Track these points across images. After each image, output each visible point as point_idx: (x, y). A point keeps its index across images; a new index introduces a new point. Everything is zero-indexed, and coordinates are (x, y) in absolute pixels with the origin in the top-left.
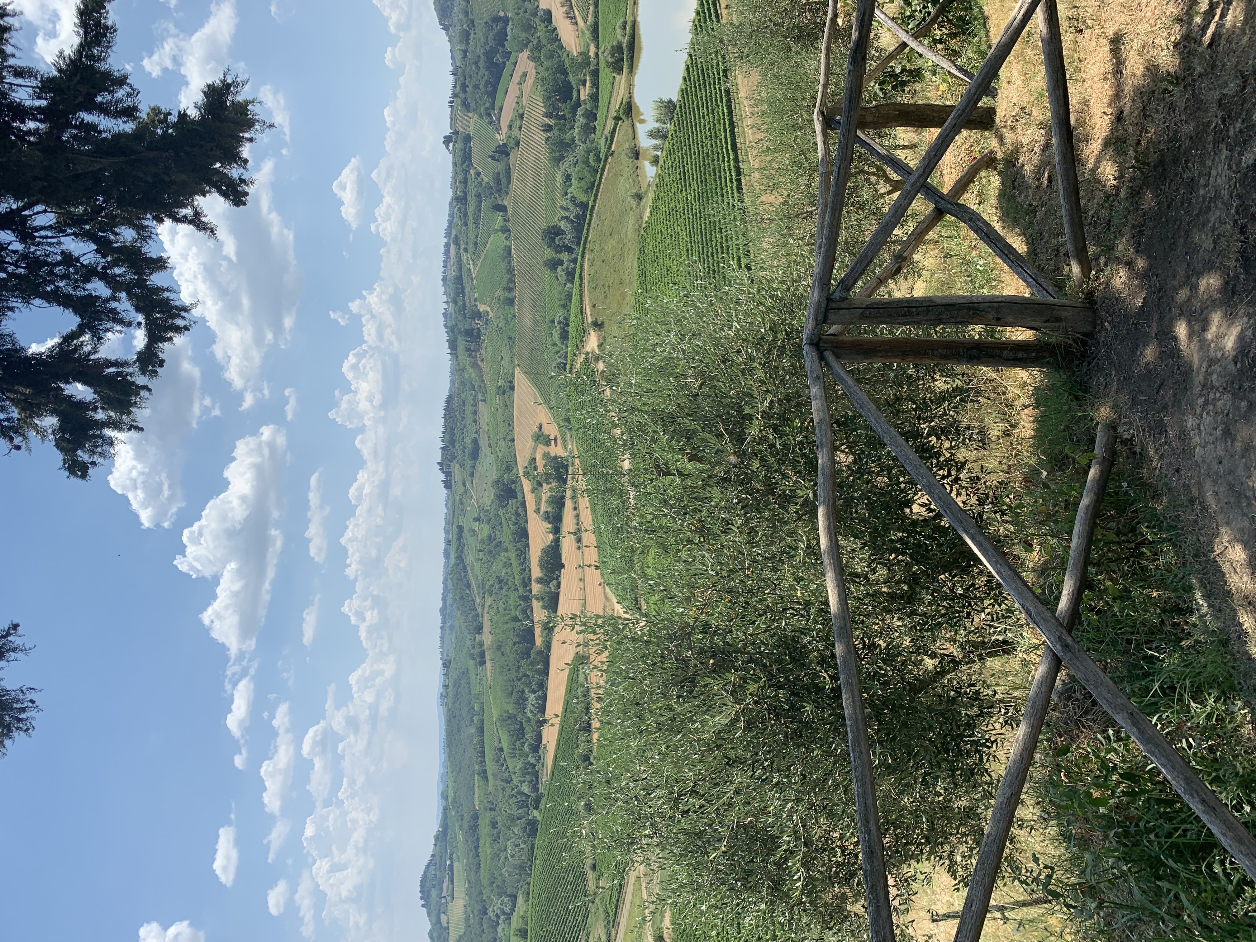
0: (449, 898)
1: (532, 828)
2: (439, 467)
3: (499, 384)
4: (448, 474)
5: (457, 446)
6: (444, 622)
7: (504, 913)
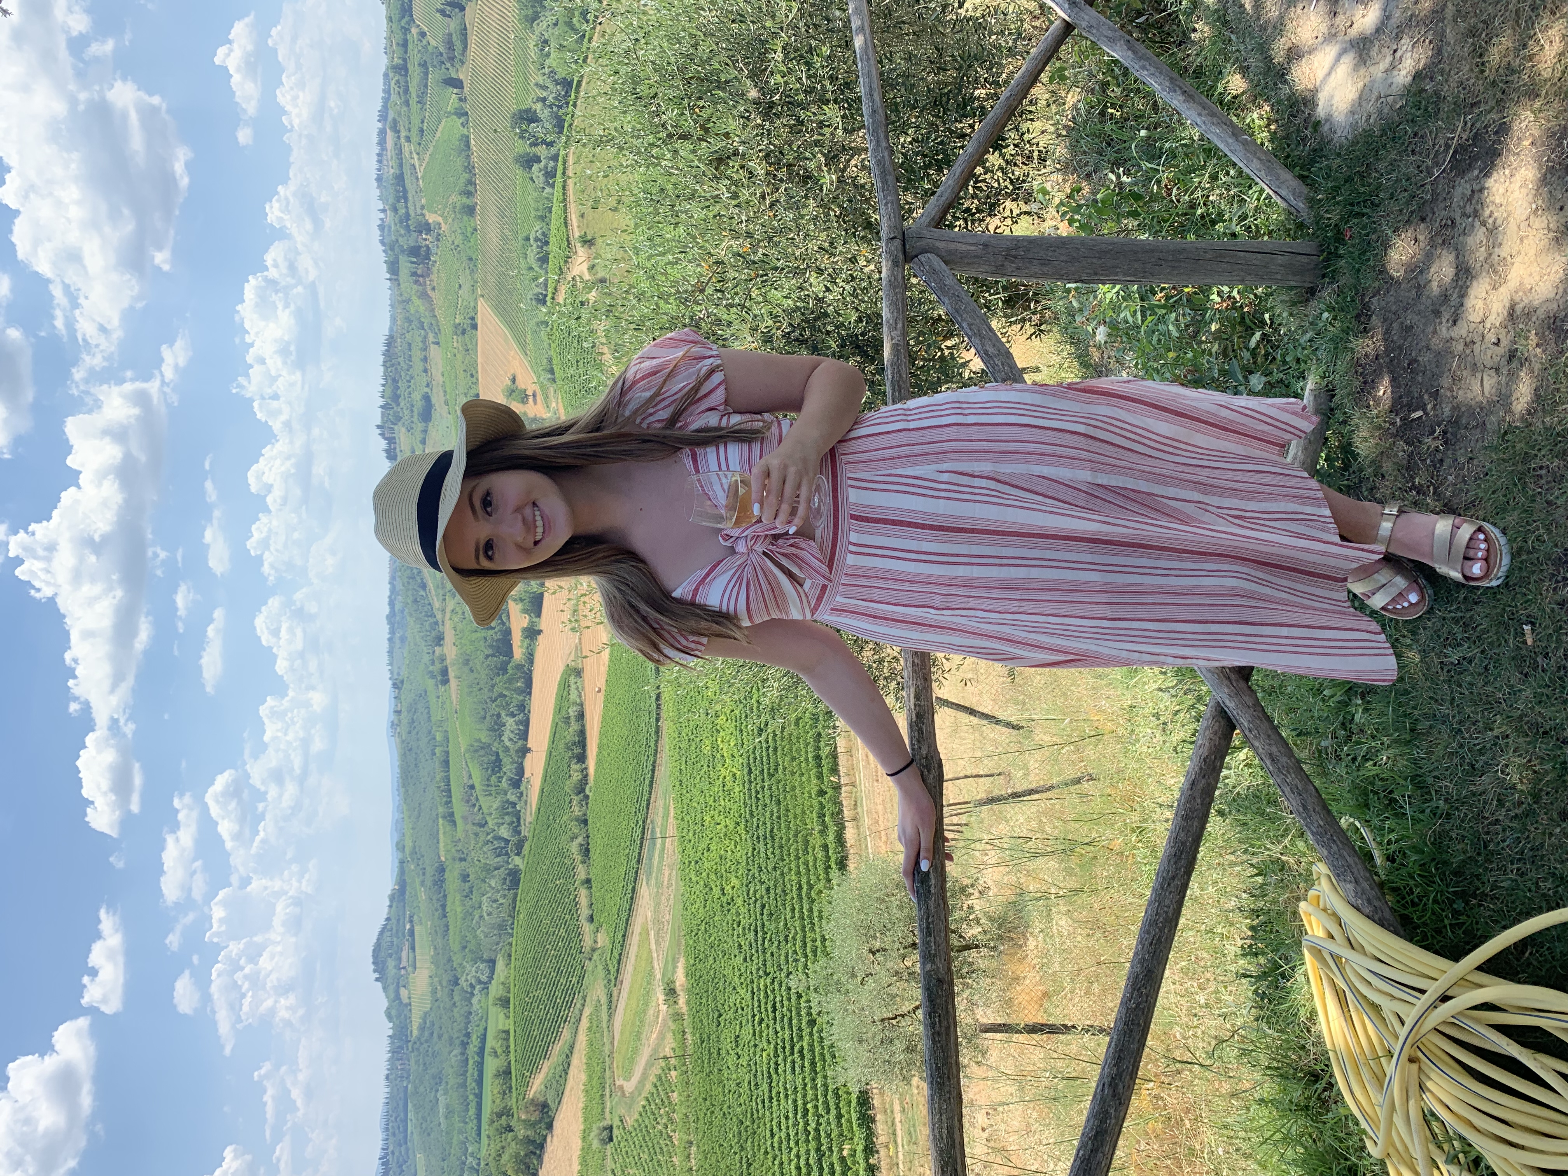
0: (410, 969)
1: (514, 878)
2: (379, 431)
3: (457, 321)
4: (391, 441)
5: (402, 404)
6: (392, 632)
7: (480, 982)
